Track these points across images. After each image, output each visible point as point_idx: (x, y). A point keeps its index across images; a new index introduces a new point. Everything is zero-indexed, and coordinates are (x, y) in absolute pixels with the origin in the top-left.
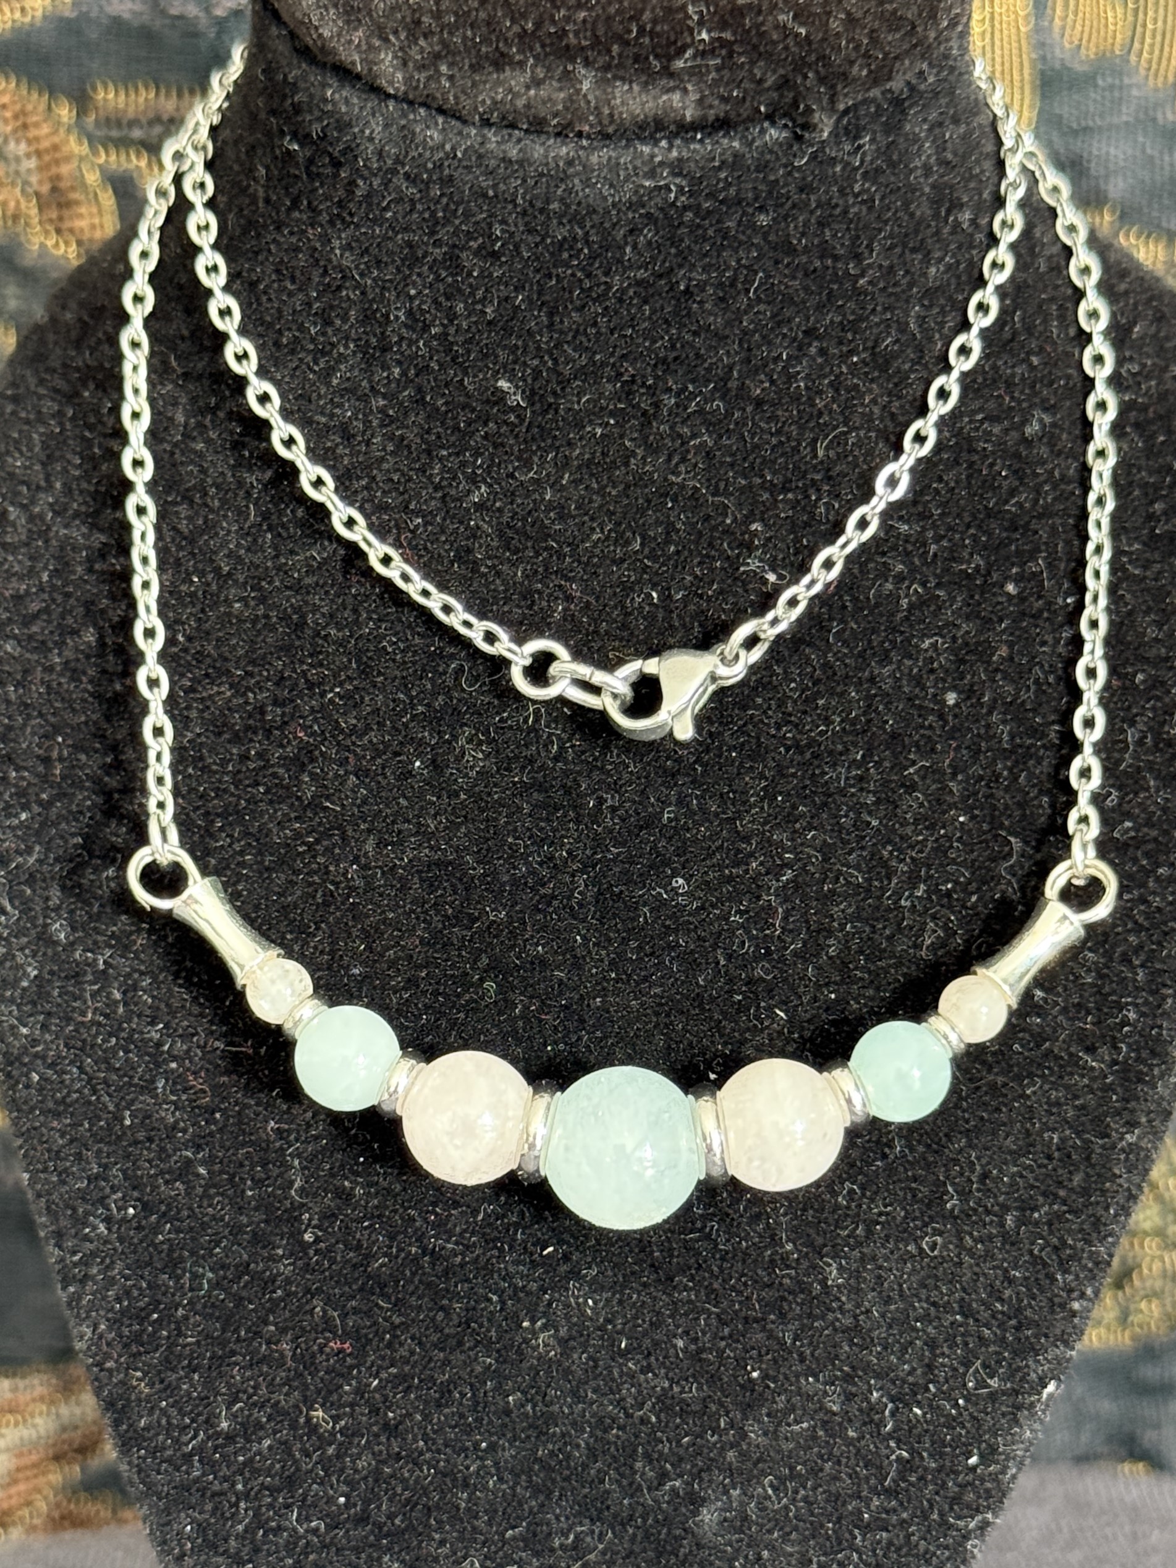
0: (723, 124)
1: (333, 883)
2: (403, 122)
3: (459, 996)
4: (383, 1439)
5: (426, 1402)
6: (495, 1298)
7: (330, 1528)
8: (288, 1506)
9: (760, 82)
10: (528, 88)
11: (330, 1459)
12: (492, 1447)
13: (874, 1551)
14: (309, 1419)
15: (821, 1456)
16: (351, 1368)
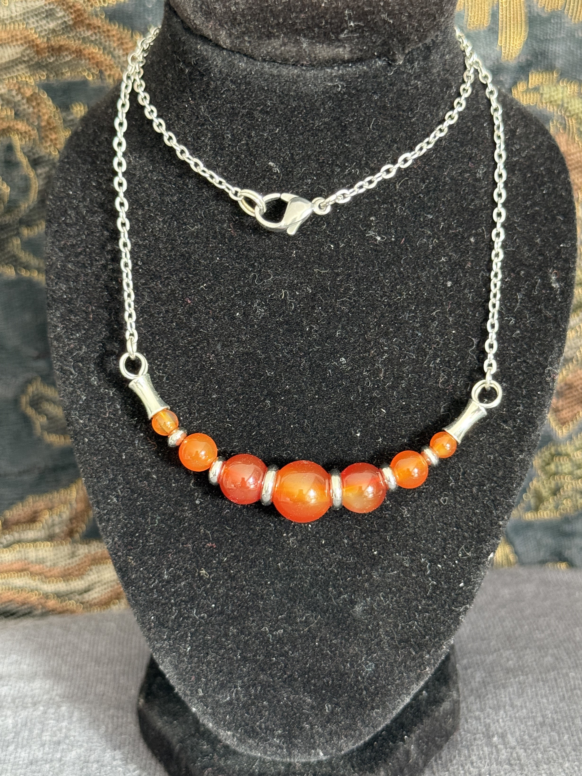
0: (360, 60)
1: (204, 361)
2: (230, 59)
3: (256, 406)
4: (229, 581)
5: (246, 566)
6: (272, 525)
7: (209, 616)
8: (191, 608)
9: (375, 43)
10: (281, 46)
11: (208, 589)
12: (272, 583)
13: (423, 621)
14: (199, 574)
15: (402, 584)
16: (215, 554)
